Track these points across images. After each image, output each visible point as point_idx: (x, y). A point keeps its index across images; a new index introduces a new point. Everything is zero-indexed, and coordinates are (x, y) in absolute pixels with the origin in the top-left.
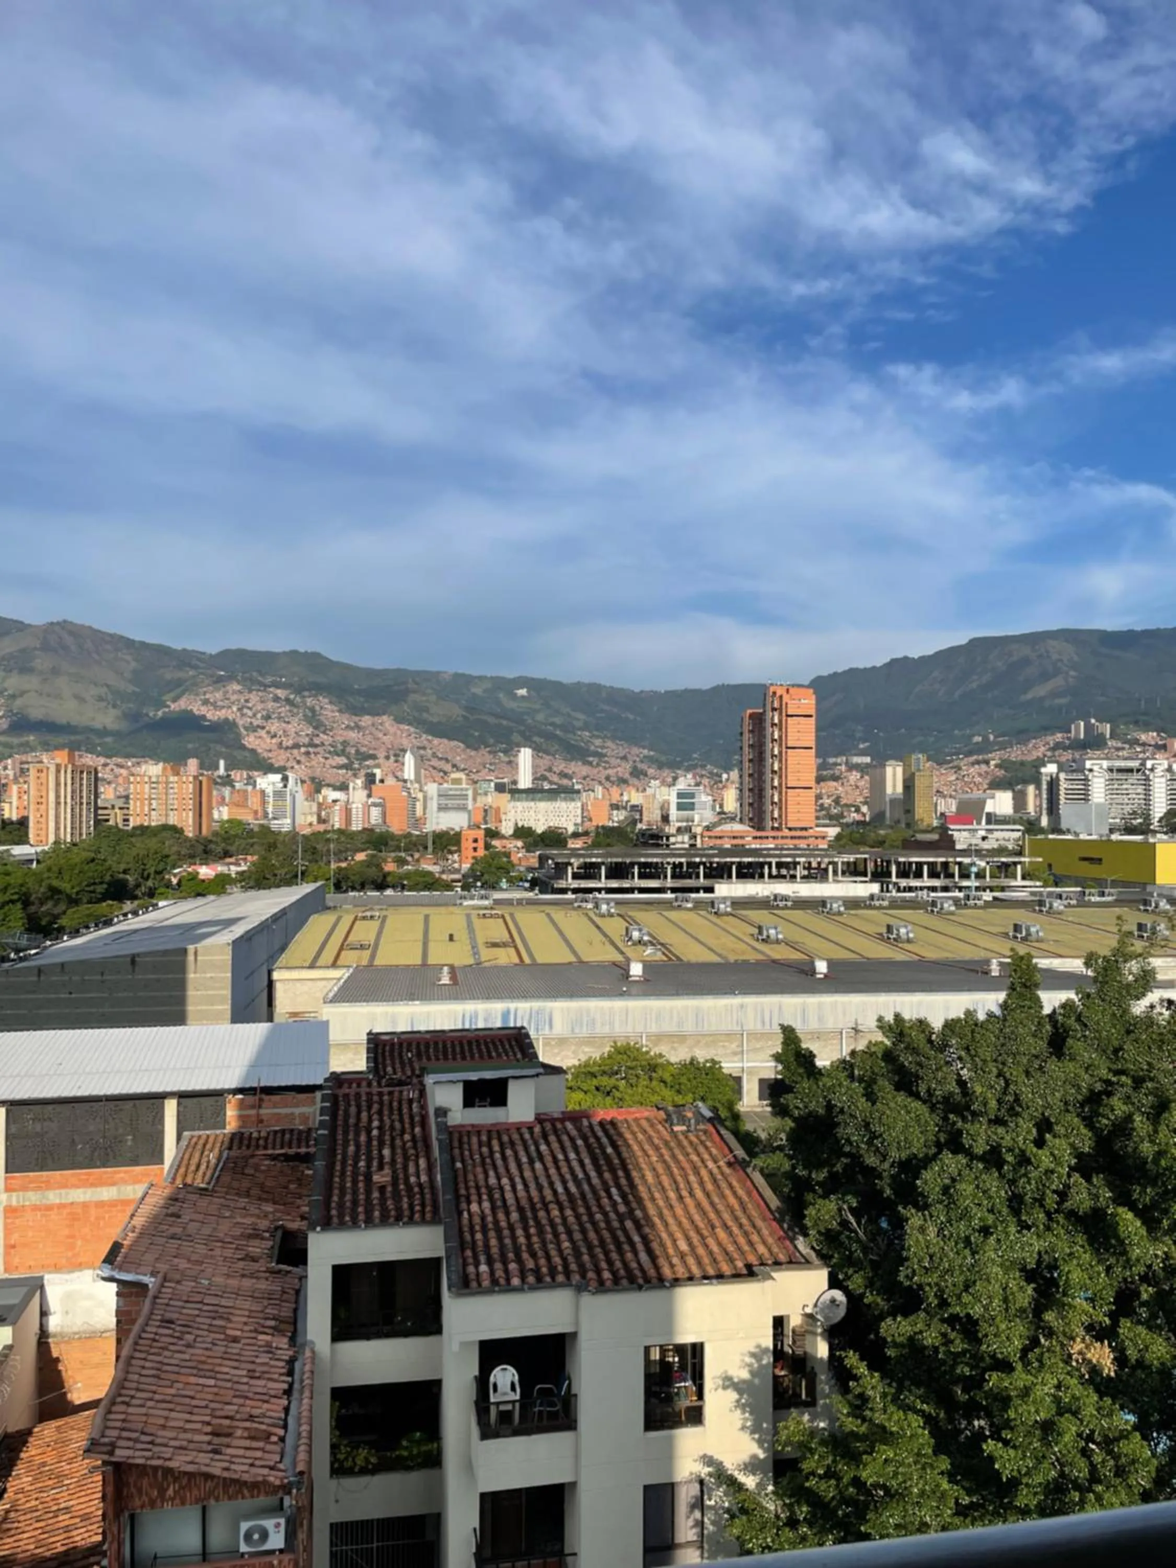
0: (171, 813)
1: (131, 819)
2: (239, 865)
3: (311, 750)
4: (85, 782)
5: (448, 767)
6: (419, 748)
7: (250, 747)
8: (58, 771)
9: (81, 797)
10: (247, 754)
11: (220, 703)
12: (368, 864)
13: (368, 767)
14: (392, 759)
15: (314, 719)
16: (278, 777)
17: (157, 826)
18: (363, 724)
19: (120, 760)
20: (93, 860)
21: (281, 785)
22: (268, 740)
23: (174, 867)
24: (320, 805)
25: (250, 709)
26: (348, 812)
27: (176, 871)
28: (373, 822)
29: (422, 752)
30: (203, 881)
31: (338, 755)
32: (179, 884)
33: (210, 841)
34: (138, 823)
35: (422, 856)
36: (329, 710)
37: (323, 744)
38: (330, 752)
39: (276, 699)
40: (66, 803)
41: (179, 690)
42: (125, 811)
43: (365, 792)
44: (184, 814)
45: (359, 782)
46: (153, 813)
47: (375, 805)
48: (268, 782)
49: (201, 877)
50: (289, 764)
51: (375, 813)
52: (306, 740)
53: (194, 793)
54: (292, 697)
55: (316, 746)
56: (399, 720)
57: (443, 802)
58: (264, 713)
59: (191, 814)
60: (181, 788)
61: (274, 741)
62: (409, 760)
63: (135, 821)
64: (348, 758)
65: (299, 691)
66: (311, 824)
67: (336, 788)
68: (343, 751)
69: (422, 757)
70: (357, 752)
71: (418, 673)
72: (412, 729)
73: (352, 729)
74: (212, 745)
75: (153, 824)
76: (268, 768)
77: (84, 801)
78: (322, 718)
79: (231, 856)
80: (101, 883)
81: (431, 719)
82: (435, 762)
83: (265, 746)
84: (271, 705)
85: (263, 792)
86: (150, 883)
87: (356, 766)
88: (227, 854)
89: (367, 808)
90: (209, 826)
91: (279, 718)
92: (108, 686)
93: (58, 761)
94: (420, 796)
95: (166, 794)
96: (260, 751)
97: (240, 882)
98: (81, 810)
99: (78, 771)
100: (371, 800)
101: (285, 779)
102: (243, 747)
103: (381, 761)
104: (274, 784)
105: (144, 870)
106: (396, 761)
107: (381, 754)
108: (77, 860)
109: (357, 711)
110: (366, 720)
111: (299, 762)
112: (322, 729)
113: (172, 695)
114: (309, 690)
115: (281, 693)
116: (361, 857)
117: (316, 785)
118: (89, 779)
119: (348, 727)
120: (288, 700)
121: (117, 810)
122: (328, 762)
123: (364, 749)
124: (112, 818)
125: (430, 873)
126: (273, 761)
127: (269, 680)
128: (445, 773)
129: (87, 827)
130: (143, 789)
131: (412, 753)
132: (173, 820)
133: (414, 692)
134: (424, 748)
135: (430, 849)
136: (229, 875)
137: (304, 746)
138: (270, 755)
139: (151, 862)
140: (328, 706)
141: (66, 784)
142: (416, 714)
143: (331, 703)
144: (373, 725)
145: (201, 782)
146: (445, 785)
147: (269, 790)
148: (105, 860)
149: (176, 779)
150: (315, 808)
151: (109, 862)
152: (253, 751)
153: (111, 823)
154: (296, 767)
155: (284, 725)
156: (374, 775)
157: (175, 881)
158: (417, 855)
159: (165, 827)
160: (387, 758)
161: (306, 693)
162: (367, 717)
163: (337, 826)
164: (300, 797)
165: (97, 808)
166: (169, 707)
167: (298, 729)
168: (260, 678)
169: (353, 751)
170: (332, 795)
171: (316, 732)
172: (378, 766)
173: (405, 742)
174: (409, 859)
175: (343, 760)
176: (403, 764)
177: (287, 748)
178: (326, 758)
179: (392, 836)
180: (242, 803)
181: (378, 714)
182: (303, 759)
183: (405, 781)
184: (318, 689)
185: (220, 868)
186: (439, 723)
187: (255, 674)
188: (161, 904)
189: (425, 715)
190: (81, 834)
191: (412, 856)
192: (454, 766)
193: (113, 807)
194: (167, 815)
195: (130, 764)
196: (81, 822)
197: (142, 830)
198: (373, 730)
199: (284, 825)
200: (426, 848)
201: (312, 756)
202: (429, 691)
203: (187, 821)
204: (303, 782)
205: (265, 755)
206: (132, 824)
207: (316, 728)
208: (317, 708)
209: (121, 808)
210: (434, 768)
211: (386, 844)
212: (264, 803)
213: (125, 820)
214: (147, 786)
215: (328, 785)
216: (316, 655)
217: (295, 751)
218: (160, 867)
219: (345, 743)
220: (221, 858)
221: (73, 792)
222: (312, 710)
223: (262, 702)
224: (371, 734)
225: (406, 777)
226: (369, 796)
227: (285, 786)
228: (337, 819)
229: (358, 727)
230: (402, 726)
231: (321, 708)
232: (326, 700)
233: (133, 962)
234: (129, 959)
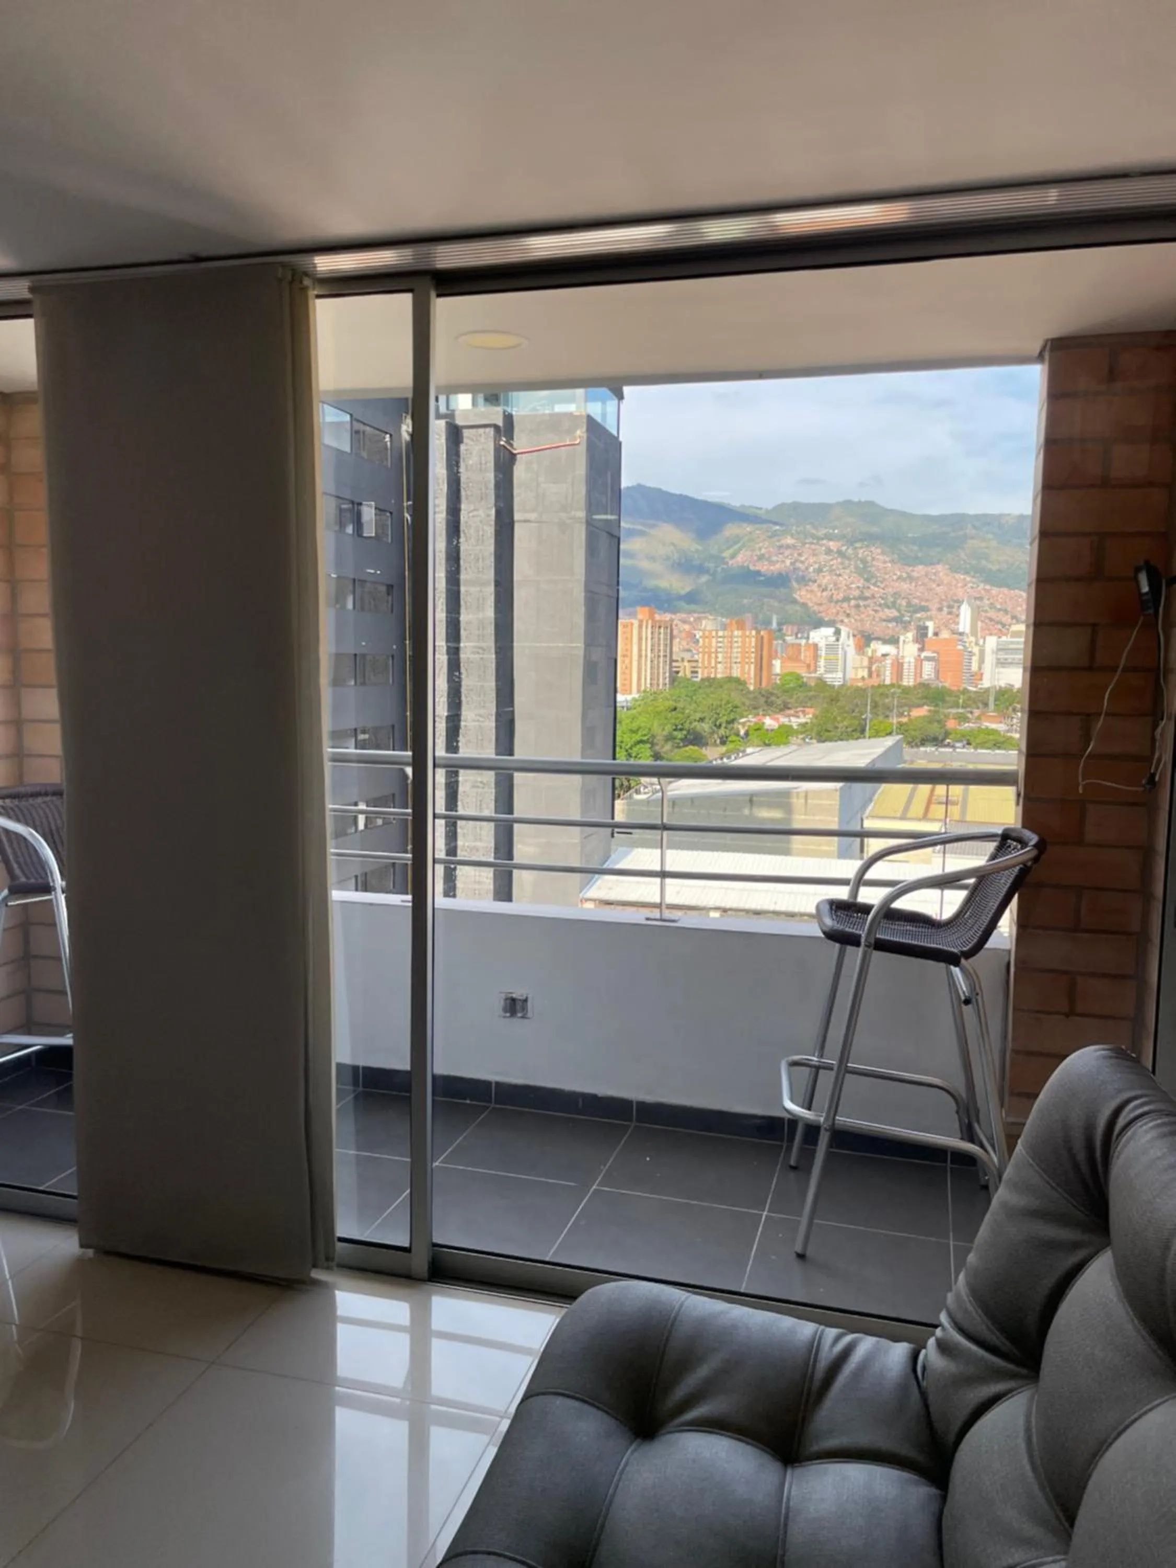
0: (735, 666)
1: (700, 670)
2: (798, 717)
3: (861, 603)
4: (662, 636)
5: (1007, 619)
6: (976, 598)
7: (802, 601)
8: (640, 627)
9: (659, 651)
10: (798, 608)
11: (774, 558)
12: (930, 720)
13: (920, 619)
14: (945, 609)
15: (865, 571)
16: (831, 631)
17: (722, 678)
18: (915, 574)
19: (684, 616)
20: (675, 709)
21: (834, 639)
22: (819, 594)
23: (742, 717)
24: (871, 660)
25: (802, 562)
26: (898, 666)
27: (743, 720)
28: (925, 677)
29: (978, 602)
30: (767, 730)
31: (889, 608)
32: (747, 734)
33: (772, 694)
34: (706, 675)
35: (983, 714)
36: (879, 558)
37: (873, 597)
38: (880, 605)
39: (829, 552)
40: (646, 656)
41: (736, 547)
42: (694, 664)
43: (917, 646)
44: (747, 666)
45: (910, 635)
46: (719, 666)
47: (928, 659)
48: (821, 636)
49: (766, 727)
50: (840, 617)
51: (928, 670)
52: (857, 593)
53: (756, 647)
54: (844, 548)
55: (866, 599)
56: (954, 569)
57: (1002, 656)
58: (816, 566)
59: (753, 666)
60: (743, 642)
61: (825, 594)
62: (965, 612)
63: (703, 674)
64: (899, 611)
65: (851, 542)
66: (863, 678)
67: (885, 642)
68: (894, 603)
69: (979, 607)
70: (909, 604)
71: (977, 517)
72: (968, 579)
73: (904, 580)
74: (766, 600)
75: (719, 676)
76: (819, 624)
77: (662, 654)
78: (873, 569)
79: (789, 708)
80: (681, 730)
81: (990, 566)
82: (992, 614)
83: (814, 600)
84: (823, 558)
85: (816, 646)
86: (722, 731)
87: (907, 618)
88: (785, 707)
89: (919, 661)
90: (769, 679)
91: (831, 571)
92: (673, 544)
93: (640, 617)
94: (976, 650)
95: (731, 647)
96: (810, 604)
97: (802, 733)
98: (659, 662)
99: (657, 626)
100: (923, 655)
101: (838, 633)
102: (795, 602)
103: (934, 612)
104: (826, 637)
105: (716, 720)
106: (950, 613)
107: (934, 606)
108: (662, 708)
109: (909, 561)
110: (919, 570)
111: (848, 615)
112: (873, 581)
113: (731, 551)
114: (861, 540)
115: (833, 545)
116: (917, 713)
117: (865, 639)
118: (665, 634)
119: (899, 578)
120: (840, 553)
121: (686, 664)
122: (877, 616)
123: (916, 601)
124: (681, 669)
125: (995, 732)
126: (823, 615)
127: (822, 532)
128: (1004, 625)
129: (664, 679)
130: (710, 643)
131: (970, 605)
132: (736, 673)
133: (972, 538)
134: (981, 599)
135: (992, 705)
136: (791, 727)
137: (855, 598)
138: (821, 609)
139: (723, 712)
140: (881, 557)
141: (646, 639)
142: (974, 562)
143: (883, 553)
144: (926, 575)
145: (762, 637)
146: (1004, 638)
147: (822, 644)
148: (683, 709)
149: (740, 633)
150: (866, 662)
151: (687, 711)
152: (804, 605)
153: (680, 674)
154: (846, 620)
155: (835, 577)
156: (926, 628)
157: (742, 732)
158: (977, 712)
159: (730, 679)
160: (940, 609)
161: (858, 545)
162: (920, 567)
163: (888, 682)
164: (851, 651)
165: (672, 661)
166: (727, 563)
167: (850, 581)
168: (814, 531)
169: (904, 603)
170: (881, 648)
171: (867, 584)
172: (930, 618)
173: (960, 593)
174: (969, 715)
175: (893, 613)
176: (958, 616)
177: (837, 602)
178: (876, 611)
179: (949, 692)
180: (795, 658)
181: (932, 564)
182: (853, 612)
183: (961, 634)
184: (870, 539)
185: (784, 720)
186: (999, 571)
187: (808, 527)
188: (749, 750)
189: (984, 562)
190: (658, 685)
191: (971, 713)
192: (1013, 617)
193: (683, 660)
194: (731, 668)
195: (692, 619)
196: (658, 673)
197: (710, 682)
198: (926, 580)
199: (835, 678)
200: (986, 705)
201: (862, 609)
202: (990, 536)
203: (749, 673)
204: (854, 636)
205: (816, 608)
206: (700, 676)
207: (867, 580)
208: (869, 558)
209: (689, 661)
210: (991, 620)
211: (943, 701)
212: (816, 657)
213: (693, 672)
214: (714, 640)
215: (878, 639)
216: (871, 504)
217: (845, 605)
218: (732, 717)
219: (896, 595)
220: (781, 710)
221: (653, 645)
222: (864, 561)
223: (814, 555)
224: (924, 584)
225: (961, 630)
226: (922, 650)
227: (838, 640)
228: (888, 673)
229: (910, 578)
230: (958, 576)
231: (873, 559)
232: (879, 551)
233: (751, 801)
234: (748, 798)
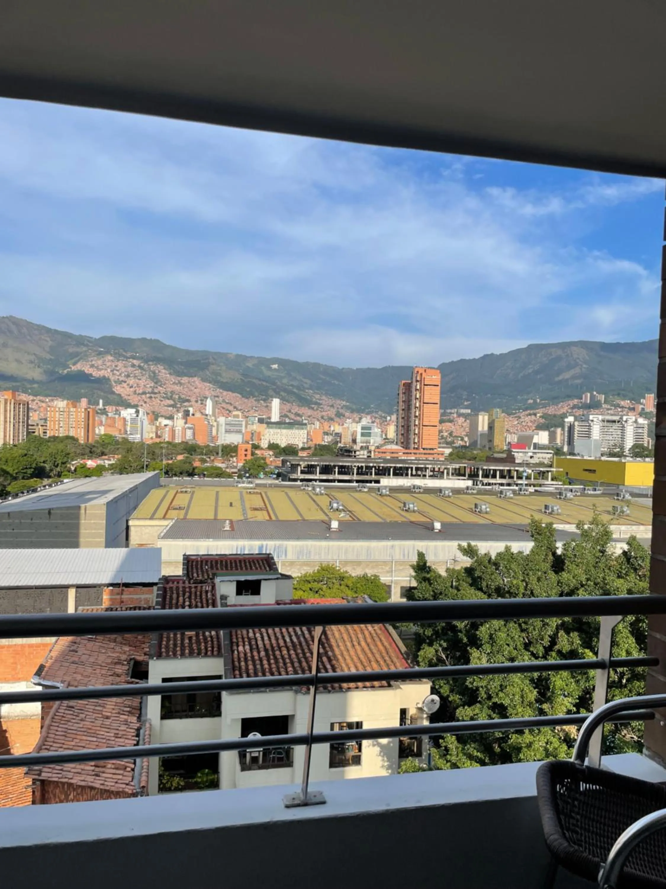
0: (71, 429)
1: (48, 432)
2: (110, 460)
3: (153, 395)
4: (21, 410)
5: (231, 408)
6: (215, 396)
7: (117, 392)
8: (6, 403)
9: (19, 419)
10: (115, 397)
11: (101, 367)
12: (184, 462)
13: (186, 406)
14: (199, 402)
15: (154, 378)
16: (133, 411)
17: (63, 437)
18: (182, 381)
19: (41, 398)
20: (26, 455)
21: (135, 415)
22: (128, 389)
23: (73, 460)
24: (157, 427)
25: (118, 371)
26: (173, 431)
27: (73, 463)
28: (188, 438)
29: (217, 399)
30: (89, 469)
31: (168, 399)
32: (75, 470)
33: (94, 446)
34: (52, 435)
35: (215, 458)
36: (163, 372)
37: (160, 393)
38: (163, 397)
39: (133, 366)
40: (10, 422)
41: (77, 359)
42: (45, 427)
43: (184, 421)
44: (79, 430)
45: (180, 415)
46: (61, 429)
47: (189, 428)
48: (128, 413)
49: (88, 466)
50: (140, 404)
51: (189, 434)
52: (150, 390)
53: (85, 418)
54: (142, 364)
55: (156, 393)
56: (204, 380)
57: (228, 427)
58: (126, 373)
59: (83, 430)
60: (77, 416)
61: (132, 389)
62: (209, 403)
63: (50, 433)
64: (174, 401)
65: (146, 361)
66: (152, 438)
67: (167, 418)
68: (171, 397)
69: (216, 401)
70: (179, 397)
71: (216, 353)
72: (211, 386)
73: (177, 384)
74: (96, 391)
75: (61, 435)
76: (128, 406)
77: (21, 421)
78: (159, 377)
79: (106, 455)
80: (31, 468)
81: (222, 380)
82: (224, 405)
83: (126, 392)
84: (130, 369)
85: (124, 419)
86: (58, 469)
87: (178, 406)
88: (103, 454)
89: (184, 430)
90: (93, 437)
91: (135, 377)
92: (35, 354)
93: (6, 397)
94: (215, 424)
95: (69, 418)
96: (123, 395)
97: (111, 470)
98: (19, 426)
99: (17, 403)
100: (187, 426)
101: (137, 412)
102: (113, 393)
103: (193, 403)
104: (131, 414)
105: (55, 461)
106: (202, 404)
107: (193, 399)
108: (16, 455)
109: (179, 374)
110: (185, 380)
111: (145, 402)
112: (159, 384)
113: (73, 361)
114: (151, 361)
115: (135, 362)
116: (180, 457)
117: (155, 416)
118: (24, 408)
119: (174, 383)
120: (139, 366)
121: (40, 427)
122: (162, 403)
123: (183, 396)
124: (37, 431)
125: (220, 468)
126: (131, 401)
127: (129, 355)
128: (230, 411)
129: (22, 436)
130: (55, 415)
131: (211, 399)
132: (72, 433)
133: (213, 364)
134: (218, 397)
135: (220, 455)
136: (104, 466)
137: (149, 393)
138: (129, 398)
139: (59, 457)
140: (164, 371)
141: (10, 411)
142: (214, 377)
143: (165, 369)
144: (189, 383)
145: (89, 412)
146: (230, 418)
147: (128, 418)
148: (32, 455)
149: (74, 409)
150: (154, 430)
151: (35, 456)
152: (119, 395)
153: (37, 434)
154: (144, 405)
155: (137, 381)
156: (189, 411)
157: (73, 468)
158: (212, 458)
159: (68, 437)
160: (197, 401)
161: (150, 363)
162: (186, 378)
163: (167, 440)
164: (146, 422)
165: (28, 425)
166: (71, 368)
167: (146, 383)
168: (124, 353)
169: (177, 397)
170: (165, 422)
171: (156, 385)
172: (191, 406)
173: (207, 393)
175: (171, 402)
176: (206, 405)
177: (139, 394)
178: (161, 401)
179: (199, 447)
180: (112, 426)
181: (192, 377)
182: (148, 400)
183: (207, 415)
184: (157, 360)
185: (100, 462)
186: (227, 383)
187: (121, 350)
188: (65, 481)
189: (219, 378)
190: (18, 440)
191: (209, 458)
192: (235, 407)
193: (38, 425)
194: (69, 430)
195: (47, 400)
196: (19, 433)
197: (55, 439)
198: (189, 385)
199: (136, 438)
200: (217, 454)
201: (153, 399)
202: (222, 364)
203: (80, 434)
204: (148, 414)
205: (126, 397)
206: (48, 435)
207: (156, 383)
208: (157, 372)
209: (42, 426)
210: (223, 408)
211: (195, 450)
212: (125, 425)
213: (44, 433)
214: (57, 413)
215: (162, 416)
216: (157, 341)
217: (143, 396)
218: (65, 460)
219: (172, 392)
220: (99, 456)
221: (14, 415)
222: (154, 373)
223: (125, 367)
224: (187, 387)
225: (207, 413)
226: (186, 423)
227: (137, 416)
228: (167, 435)
229: (180, 383)
230: (205, 384)
231: (159, 372)
232: (162, 367)
233: (49, 513)
234: (47, 511)
